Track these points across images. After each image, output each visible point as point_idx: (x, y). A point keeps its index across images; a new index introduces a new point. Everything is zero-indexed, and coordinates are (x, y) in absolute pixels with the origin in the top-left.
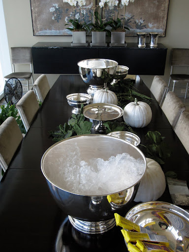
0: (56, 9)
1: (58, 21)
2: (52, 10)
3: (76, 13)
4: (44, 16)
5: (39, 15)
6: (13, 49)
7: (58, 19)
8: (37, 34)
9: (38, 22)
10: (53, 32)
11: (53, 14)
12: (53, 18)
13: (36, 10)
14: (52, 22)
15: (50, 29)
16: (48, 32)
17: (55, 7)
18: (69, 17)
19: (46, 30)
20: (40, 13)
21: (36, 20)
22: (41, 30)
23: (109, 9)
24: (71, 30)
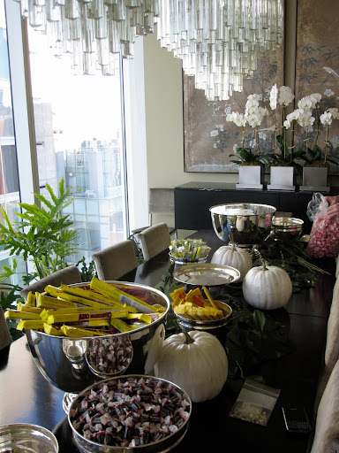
0: (220, 132)
1: (222, 151)
2: (214, 133)
3: (250, 137)
4: (201, 143)
5: (194, 142)
6: (153, 191)
7: (222, 147)
8: (189, 169)
9: (192, 152)
10: (214, 167)
11: (216, 140)
12: (215, 146)
13: (191, 134)
14: (214, 152)
15: (209, 162)
16: (207, 167)
17: (218, 129)
18: (239, 145)
19: (203, 163)
20: (196, 139)
21: (189, 147)
22: (196, 163)
23: (305, 132)
24: (238, 163)
